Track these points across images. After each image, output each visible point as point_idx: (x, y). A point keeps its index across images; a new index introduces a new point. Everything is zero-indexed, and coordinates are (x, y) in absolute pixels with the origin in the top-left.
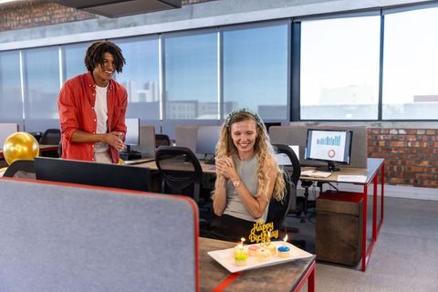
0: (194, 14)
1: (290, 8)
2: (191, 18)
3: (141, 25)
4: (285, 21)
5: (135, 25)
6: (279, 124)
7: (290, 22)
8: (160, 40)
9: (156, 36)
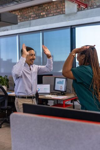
0: (31, 25)
1: (70, 21)
2: (30, 27)
3: (10, 30)
4: (68, 28)
5: (7, 30)
6: (52, 75)
7: (70, 27)
8: (17, 37)
9: (16, 35)
